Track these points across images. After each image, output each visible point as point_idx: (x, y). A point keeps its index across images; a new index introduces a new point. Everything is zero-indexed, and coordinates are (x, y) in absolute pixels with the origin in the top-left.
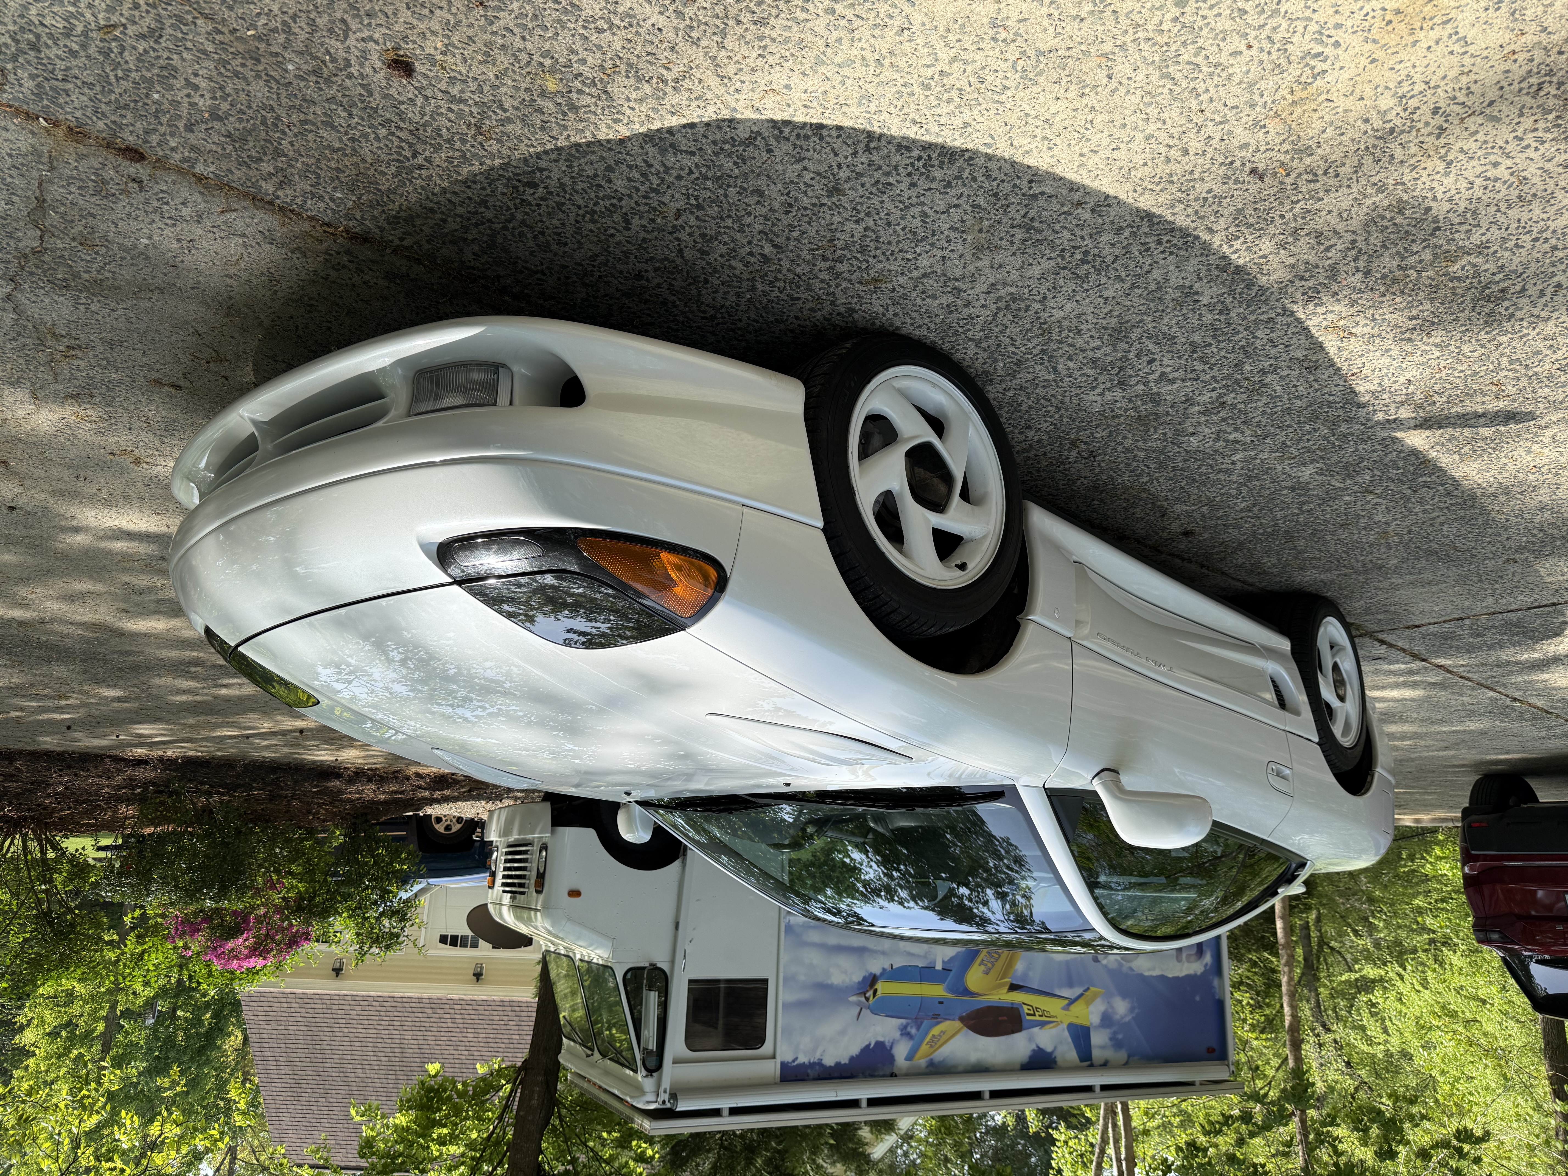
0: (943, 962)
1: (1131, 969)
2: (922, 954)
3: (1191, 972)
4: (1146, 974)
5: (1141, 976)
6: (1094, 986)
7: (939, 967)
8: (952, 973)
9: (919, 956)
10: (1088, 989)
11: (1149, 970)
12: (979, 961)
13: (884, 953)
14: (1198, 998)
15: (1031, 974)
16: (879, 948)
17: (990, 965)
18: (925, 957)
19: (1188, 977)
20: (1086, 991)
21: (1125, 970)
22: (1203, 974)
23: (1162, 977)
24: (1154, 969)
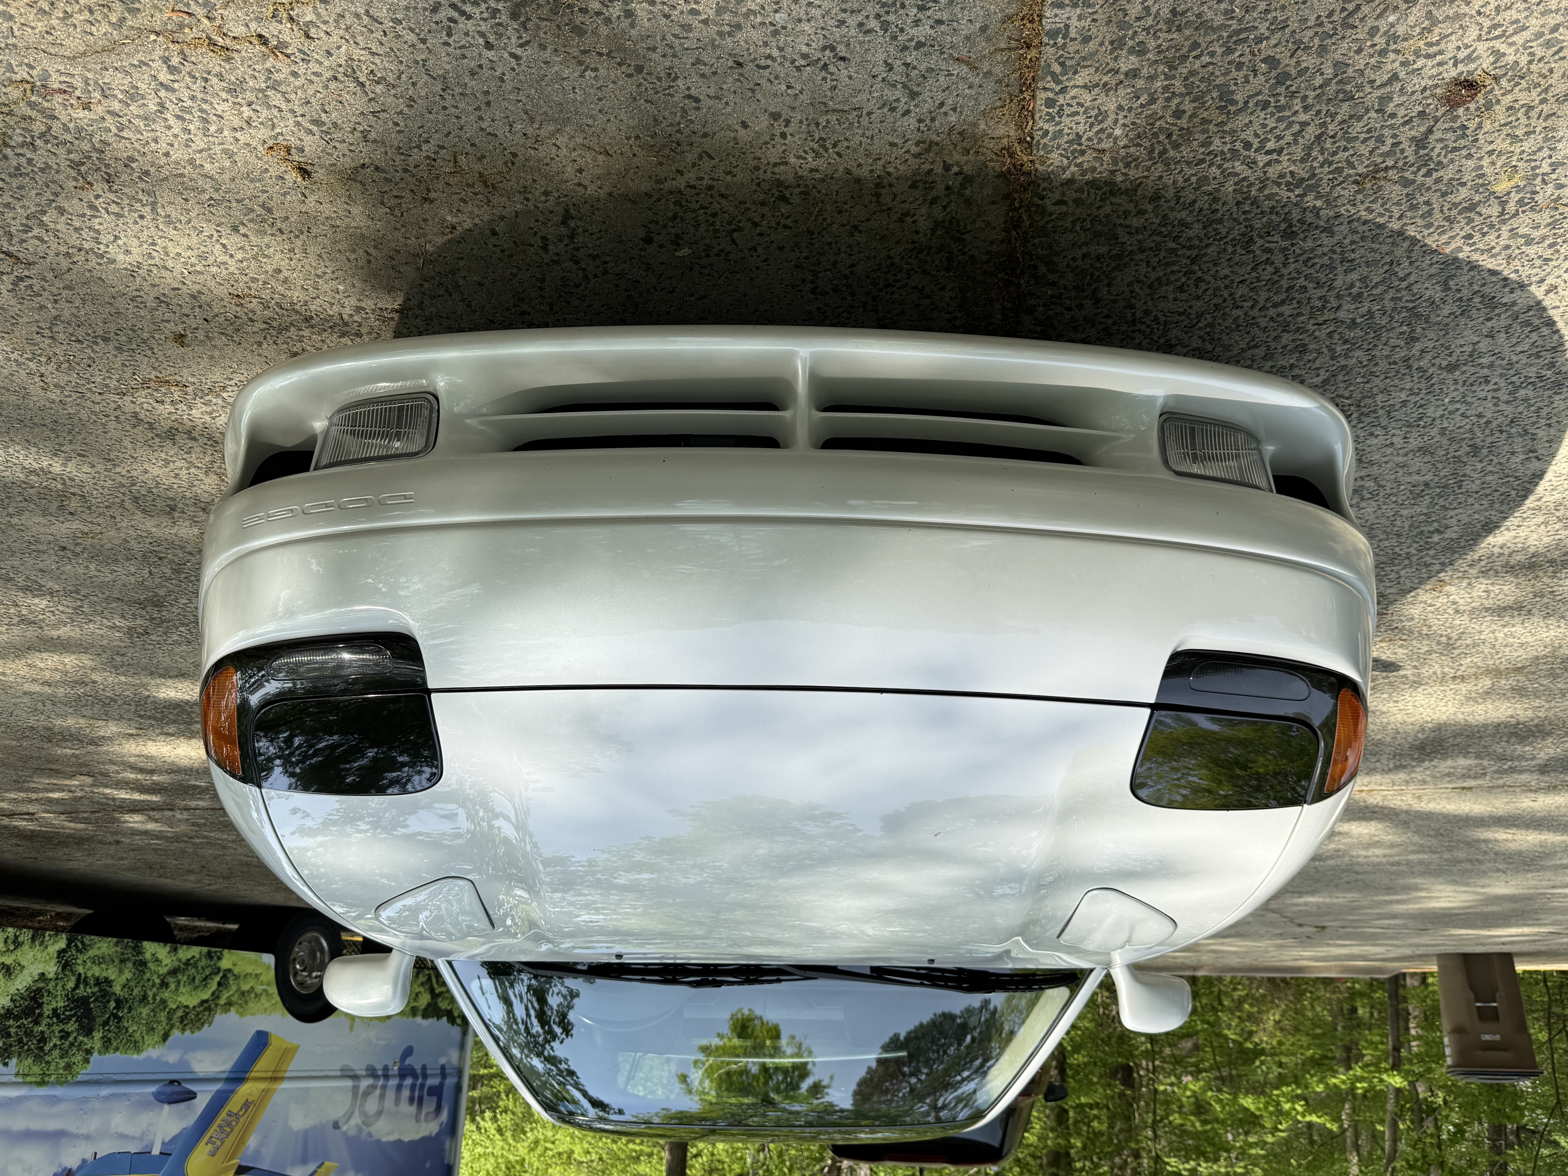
0: (163, 1143)
1: (370, 1135)
2: (138, 1135)
3: (427, 1133)
4: (384, 1139)
5: (379, 1142)
6: (329, 1160)
7: (156, 1151)
8: (171, 1158)
9: (133, 1138)
10: (322, 1164)
11: (387, 1134)
12: (206, 1138)
13: (88, 1137)
14: (428, 1165)
15: (264, 1150)
16: (83, 1131)
17: (218, 1143)
18: (141, 1138)
19: (423, 1139)
20: (319, 1167)
21: (364, 1136)
22: (438, 1134)
23: (399, 1142)
24: (391, 1133)
